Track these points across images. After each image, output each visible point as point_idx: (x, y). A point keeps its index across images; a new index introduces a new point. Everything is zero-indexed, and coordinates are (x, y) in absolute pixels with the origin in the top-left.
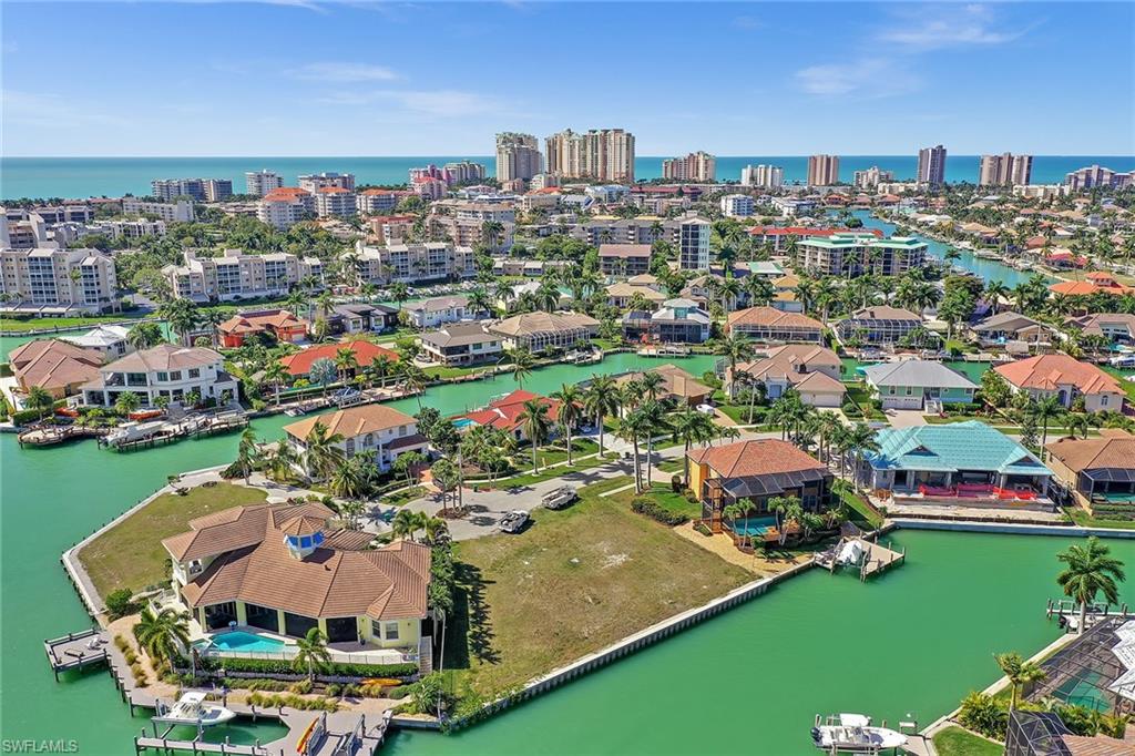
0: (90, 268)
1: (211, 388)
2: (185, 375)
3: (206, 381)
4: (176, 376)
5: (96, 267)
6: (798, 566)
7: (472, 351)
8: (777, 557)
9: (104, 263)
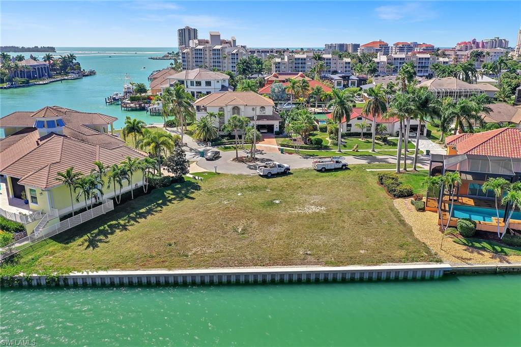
0: (234, 54)
2: (203, 83)
3: (215, 89)
4: (199, 83)
5: (237, 54)
6: (505, 265)
8: (484, 249)
9: (242, 53)
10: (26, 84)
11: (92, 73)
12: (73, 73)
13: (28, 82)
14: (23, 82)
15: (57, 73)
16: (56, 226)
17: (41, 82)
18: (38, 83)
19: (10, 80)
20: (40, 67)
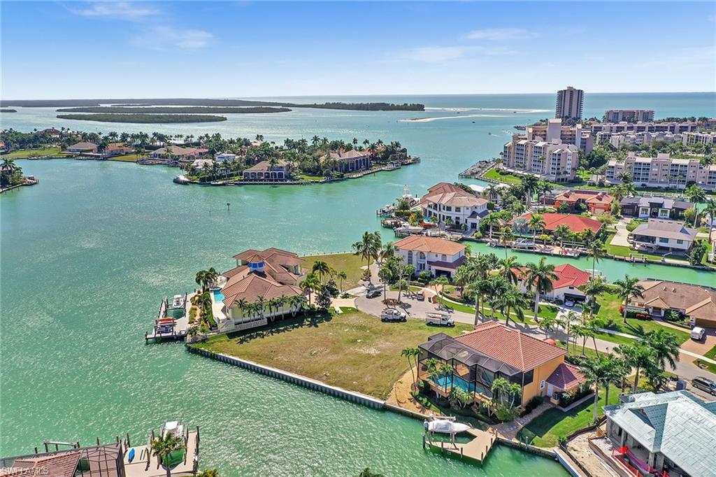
0: (555, 154)
1: (466, 220)
2: (453, 209)
3: (464, 216)
4: (449, 209)
5: (559, 155)
7: (658, 243)
8: (420, 402)
9: (567, 153)
10: (341, 178)
11: (416, 161)
12: (392, 163)
13: (342, 176)
14: (338, 176)
15: (377, 163)
16: (232, 328)
17: (354, 176)
18: (351, 176)
19: (328, 175)
20: (358, 160)
